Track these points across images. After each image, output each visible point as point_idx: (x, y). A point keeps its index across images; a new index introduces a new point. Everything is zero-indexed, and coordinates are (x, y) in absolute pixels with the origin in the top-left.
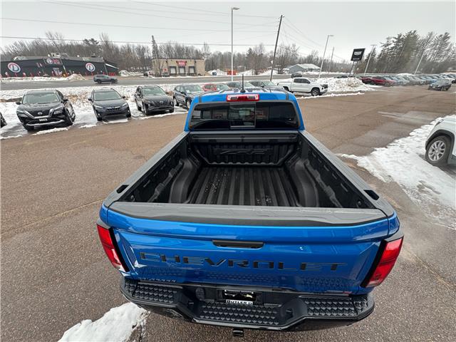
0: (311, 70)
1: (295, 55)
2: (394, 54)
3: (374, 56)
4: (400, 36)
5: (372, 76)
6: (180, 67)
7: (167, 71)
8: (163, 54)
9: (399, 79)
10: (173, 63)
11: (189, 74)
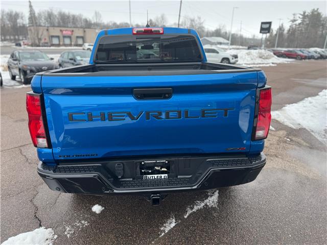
0: (220, 43)
1: (201, 28)
2: (301, 30)
3: (284, 30)
4: (304, 13)
5: (283, 50)
6: (64, 37)
7: (47, 40)
8: (43, 22)
9: (309, 52)
10: (56, 32)
11: (77, 45)
